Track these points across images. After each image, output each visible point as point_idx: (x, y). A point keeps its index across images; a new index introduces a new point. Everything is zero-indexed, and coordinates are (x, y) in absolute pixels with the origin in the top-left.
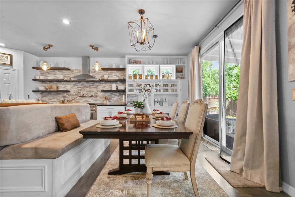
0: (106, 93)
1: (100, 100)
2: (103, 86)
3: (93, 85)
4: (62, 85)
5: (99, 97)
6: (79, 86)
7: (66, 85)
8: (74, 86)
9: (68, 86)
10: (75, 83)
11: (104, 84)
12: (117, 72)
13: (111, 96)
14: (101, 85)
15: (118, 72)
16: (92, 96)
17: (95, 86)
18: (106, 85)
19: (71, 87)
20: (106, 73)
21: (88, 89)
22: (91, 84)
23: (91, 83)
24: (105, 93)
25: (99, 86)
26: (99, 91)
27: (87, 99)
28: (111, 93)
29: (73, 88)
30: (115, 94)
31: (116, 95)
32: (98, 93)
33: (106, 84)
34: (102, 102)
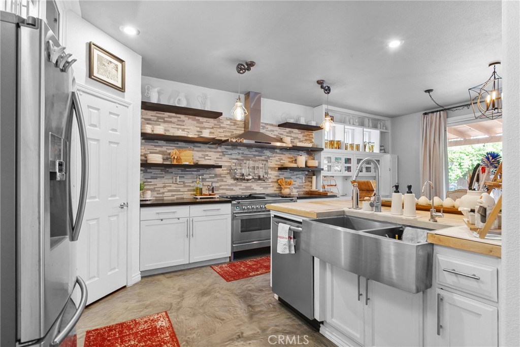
0: (283, 173)
1: (273, 187)
2: (277, 158)
3: (261, 156)
4: (197, 151)
5: (270, 180)
6: (233, 157)
7: (205, 151)
8: (224, 155)
9: (210, 154)
10: (226, 149)
11: (279, 153)
12: (300, 132)
13: (290, 178)
14: (275, 157)
15: (301, 133)
16: (259, 179)
17: (263, 158)
18: (283, 156)
19: (217, 158)
20: (282, 133)
21: (251, 163)
22: (257, 153)
23: (256, 151)
24: (281, 173)
25: (271, 158)
26: (273, 169)
27: (248, 184)
28: (290, 173)
29: (221, 158)
30: (297, 174)
31: (298, 176)
32: (270, 172)
33: (282, 154)
34: (275, 191)
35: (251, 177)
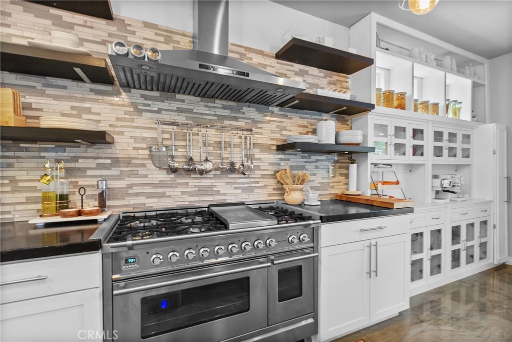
0: (287, 157)
1: (265, 186)
2: (273, 126)
3: (236, 119)
4: (56, 98)
5: (258, 173)
6: (166, 117)
7: (82, 100)
8: (140, 112)
9: (95, 107)
10: (146, 97)
11: (279, 116)
12: (322, 75)
13: (302, 168)
14: (269, 122)
15: (325, 77)
16: (232, 169)
17: (241, 124)
18: (286, 122)
19: (118, 119)
20: (284, 72)
21: (212, 135)
22: (226, 113)
23: (225, 107)
24: (283, 157)
25: (259, 125)
26: (264, 148)
27: (205, 182)
28: (303, 157)
29: (132, 120)
30: (317, 161)
31: (319, 164)
32: (257, 153)
33: (286, 116)
34: (269, 195)
35: (209, 166)
